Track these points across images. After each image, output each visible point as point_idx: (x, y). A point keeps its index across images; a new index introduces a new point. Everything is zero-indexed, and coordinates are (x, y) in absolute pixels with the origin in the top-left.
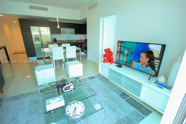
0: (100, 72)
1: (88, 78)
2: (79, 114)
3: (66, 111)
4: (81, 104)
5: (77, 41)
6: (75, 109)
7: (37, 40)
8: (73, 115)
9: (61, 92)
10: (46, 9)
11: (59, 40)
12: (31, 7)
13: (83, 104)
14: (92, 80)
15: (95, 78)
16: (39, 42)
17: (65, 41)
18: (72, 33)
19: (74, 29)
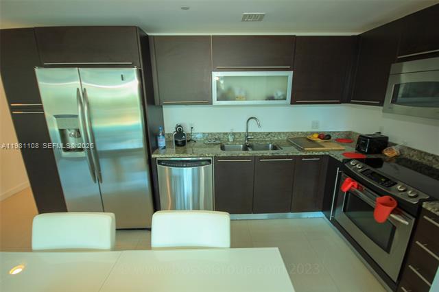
18: (272, 98)
19: (290, 74)
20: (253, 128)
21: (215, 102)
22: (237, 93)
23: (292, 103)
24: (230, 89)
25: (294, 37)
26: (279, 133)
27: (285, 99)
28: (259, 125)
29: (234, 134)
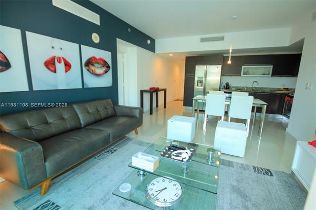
0: (295, 167)
1: (254, 168)
2: (161, 200)
3: (152, 182)
4: (177, 189)
5: (275, 91)
6: (162, 190)
7: (199, 84)
8: (153, 194)
9: (167, 155)
10: (222, 39)
11: (234, 87)
12: (203, 40)
13: (180, 192)
14: (261, 176)
15: (272, 175)
16: (202, 87)
17: (245, 89)
18: (264, 74)
19: (272, 67)
20: (255, 85)
21: (242, 75)
22: (250, 72)
23: (272, 76)
24: (247, 72)
25: (274, 55)
26: (267, 88)
27: (269, 74)
28: (258, 84)
29: (246, 87)
